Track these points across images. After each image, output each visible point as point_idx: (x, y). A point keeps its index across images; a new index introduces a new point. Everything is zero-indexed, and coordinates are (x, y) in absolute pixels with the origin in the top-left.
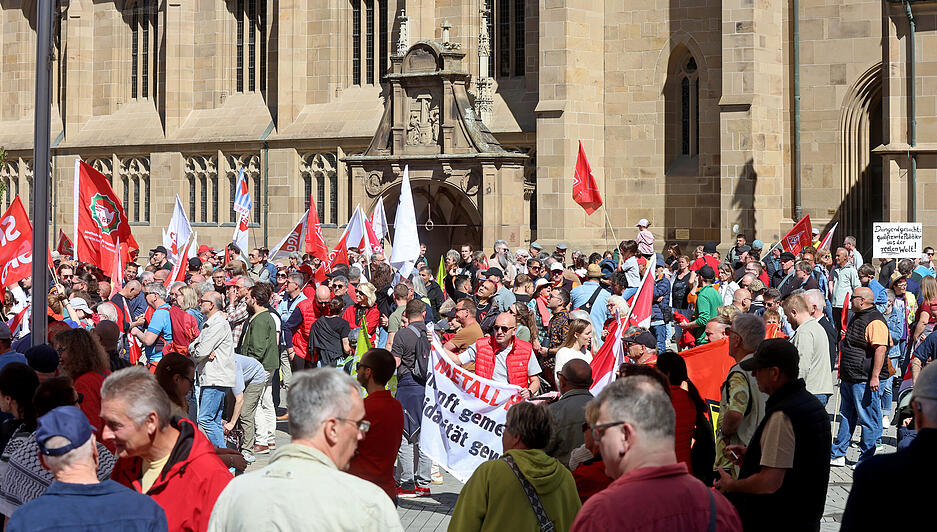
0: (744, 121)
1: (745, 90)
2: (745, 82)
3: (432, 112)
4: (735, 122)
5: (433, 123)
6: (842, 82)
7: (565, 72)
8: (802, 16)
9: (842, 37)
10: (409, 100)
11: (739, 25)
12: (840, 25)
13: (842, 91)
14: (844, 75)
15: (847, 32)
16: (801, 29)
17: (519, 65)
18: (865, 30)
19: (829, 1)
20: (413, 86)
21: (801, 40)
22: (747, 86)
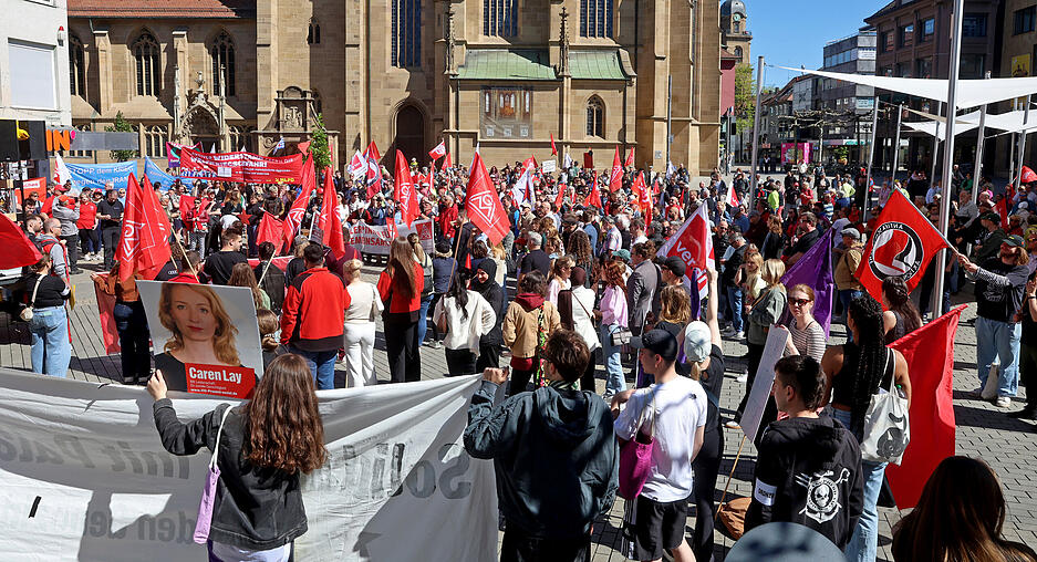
1: (356, 107)
2: (356, 103)
3: (298, 114)
4: (353, 119)
5: (298, 119)
6: (388, 105)
7: (271, 96)
8: (371, 80)
9: (389, 88)
10: (286, 109)
11: (353, 82)
12: (388, 83)
13: (388, 109)
14: (390, 102)
15: (391, 87)
16: (371, 85)
17: (231, 92)
18: (398, 86)
19: (384, 75)
20: (288, 103)
21: (372, 89)
22: (358, 105)
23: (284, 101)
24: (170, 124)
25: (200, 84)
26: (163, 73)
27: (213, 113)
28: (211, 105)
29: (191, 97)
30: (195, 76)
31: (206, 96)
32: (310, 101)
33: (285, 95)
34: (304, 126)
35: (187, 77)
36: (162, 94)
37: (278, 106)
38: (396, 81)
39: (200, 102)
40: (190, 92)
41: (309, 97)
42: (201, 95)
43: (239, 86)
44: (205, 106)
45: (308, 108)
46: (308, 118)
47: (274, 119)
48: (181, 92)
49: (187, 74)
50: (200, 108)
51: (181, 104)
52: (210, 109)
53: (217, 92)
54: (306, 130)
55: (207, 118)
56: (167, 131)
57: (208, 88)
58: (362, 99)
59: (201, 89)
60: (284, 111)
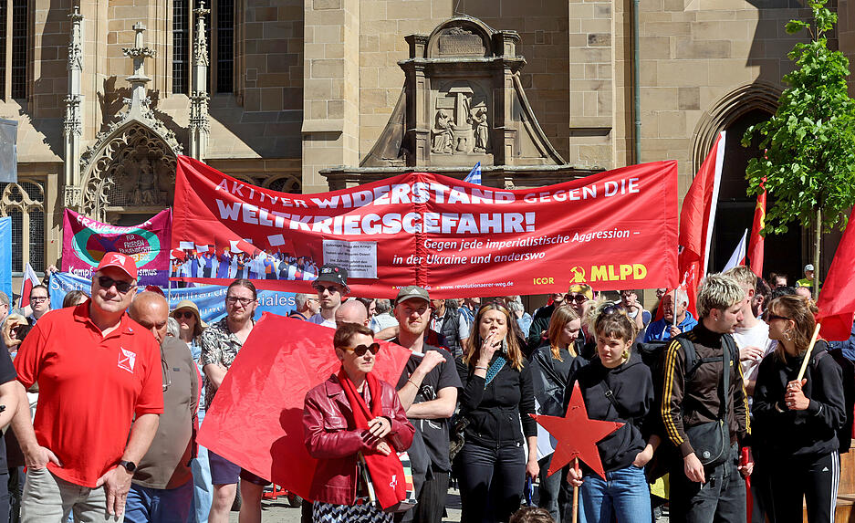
0: (601, 148)
1: (600, 111)
2: (599, 102)
3: (474, 111)
4: (590, 148)
5: (475, 125)
6: (695, 107)
7: (342, 87)
8: (642, 33)
9: (694, 57)
10: (435, 94)
11: (592, 37)
12: (691, 43)
13: (694, 118)
14: (698, 99)
15: (702, 52)
16: (641, 47)
17: (222, 80)
18: (723, 51)
19: (677, 17)
20: (442, 75)
21: (643, 60)
22: (603, 107)
23: (430, 70)
24: (53, 179)
25: (139, 58)
26: (39, 34)
27: (173, 143)
28: (168, 122)
29: (112, 100)
30: (124, 39)
31: (153, 96)
32: (515, 66)
33: (433, 48)
34: (496, 147)
35: (103, 42)
36: (34, 94)
37: (410, 86)
38: (716, 35)
39: (136, 111)
40: (109, 84)
41: (509, 52)
42: (141, 93)
43: (244, 63)
44: (150, 123)
45: (509, 92)
46: (509, 122)
47: (397, 126)
48: (85, 84)
49: (104, 33)
50: (135, 128)
51: (85, 116)
52: (163, 131)
53: (182, 83)
54: (500, 159)
55: (154, 159)
56: (43, 198)
57: (158, 70)
58: (617, 92)
59: (140, 74)
60: (431, 101)
